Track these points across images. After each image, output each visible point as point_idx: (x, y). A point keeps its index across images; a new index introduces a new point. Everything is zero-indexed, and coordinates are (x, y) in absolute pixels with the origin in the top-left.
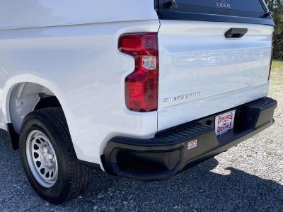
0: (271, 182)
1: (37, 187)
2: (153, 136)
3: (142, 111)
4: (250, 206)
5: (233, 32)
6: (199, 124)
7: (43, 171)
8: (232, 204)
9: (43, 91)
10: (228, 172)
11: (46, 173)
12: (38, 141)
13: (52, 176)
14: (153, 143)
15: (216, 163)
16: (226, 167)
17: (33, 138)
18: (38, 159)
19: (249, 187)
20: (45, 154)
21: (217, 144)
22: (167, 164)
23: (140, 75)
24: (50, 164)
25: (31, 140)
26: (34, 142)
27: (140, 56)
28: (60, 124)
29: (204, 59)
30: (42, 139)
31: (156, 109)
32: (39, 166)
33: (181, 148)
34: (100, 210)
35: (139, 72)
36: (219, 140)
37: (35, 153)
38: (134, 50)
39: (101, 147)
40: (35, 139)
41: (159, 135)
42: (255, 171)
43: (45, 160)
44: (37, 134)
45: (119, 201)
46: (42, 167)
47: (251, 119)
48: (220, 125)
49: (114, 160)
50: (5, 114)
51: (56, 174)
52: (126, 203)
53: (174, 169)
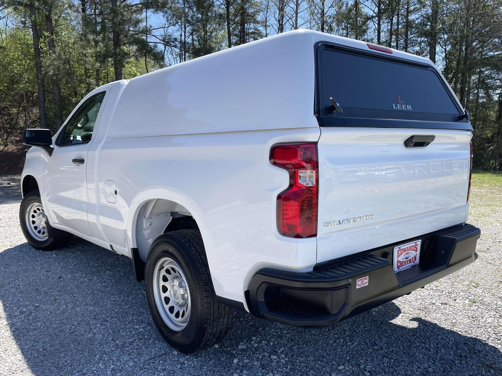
0: (475, 341)
1: (163, 329)
2: (312, 270)
3: (298, 236)
4: (444, 371)
5: (414, 140)
6: (371, 256)
7: (172, 309)
8: (419, 367)
9: (176, 210)
10: (415, 325)
11: (175, 312)
12: (168, 271)
13: (183, 316)
14: (311, 278)
15: (397, 311)
16: (411, 317)
17: (162, 268)
18: (167, 294)
19: (444, 346)
20: (176, 288)
21: (396, 283)
22: (329, 306)
23: (296, 192)
24: (181, 301)
25: (160, 270)
26: (163, 272)
27: (296, 170)
28: (196, 250)
29: (377, 173)
30: (173, 269)
31: (315, 235)
32: (167, 303)
33: (347, 286)
34: (241, 364)
35: (294, 189)
36: (398, 279)
37: (163, 286)
38: (289, 162)
39: (245, 281)
40: (165, 269)
41: (320, 268)
42: (454, 325)
43: (175, 295)
44: (168, 262)
45: (267, 354)
46: (170, 304)
47: (443, 252)
48: (401, 259)
49: (261, 298)
50: (131, 237)
51: (188, 313)
52: (275, 357)
53: (338, 313)
